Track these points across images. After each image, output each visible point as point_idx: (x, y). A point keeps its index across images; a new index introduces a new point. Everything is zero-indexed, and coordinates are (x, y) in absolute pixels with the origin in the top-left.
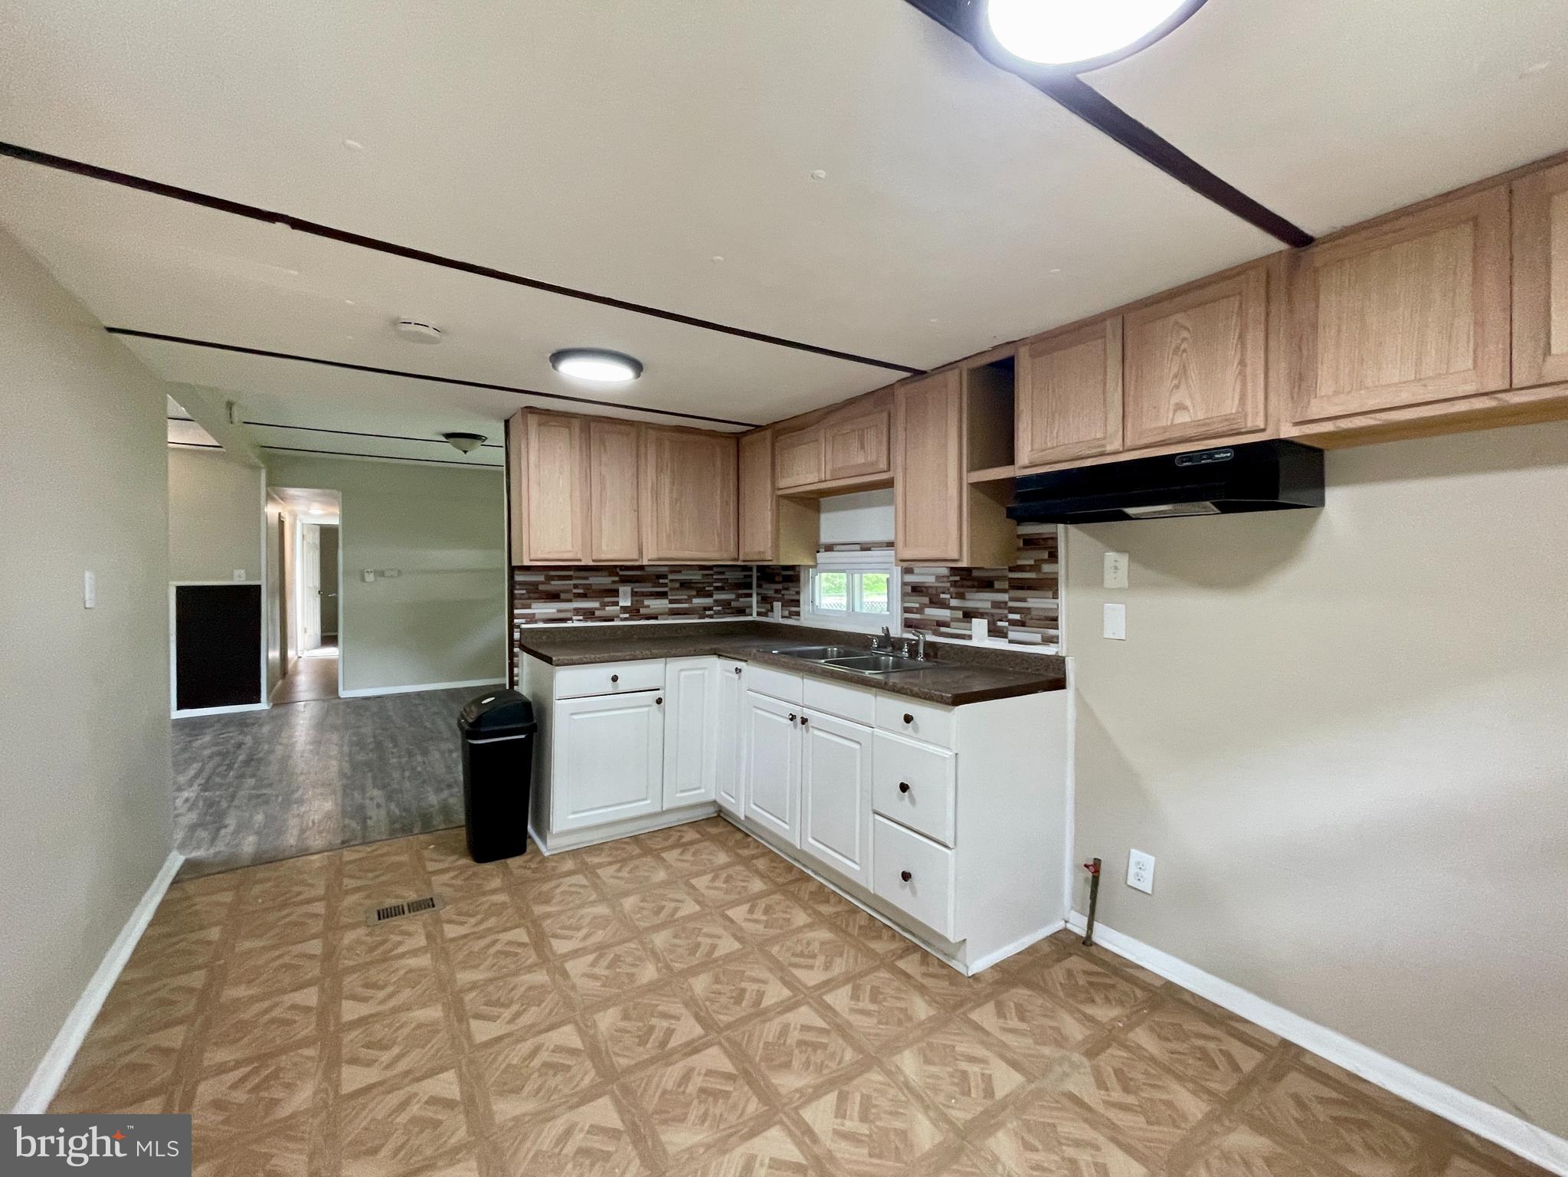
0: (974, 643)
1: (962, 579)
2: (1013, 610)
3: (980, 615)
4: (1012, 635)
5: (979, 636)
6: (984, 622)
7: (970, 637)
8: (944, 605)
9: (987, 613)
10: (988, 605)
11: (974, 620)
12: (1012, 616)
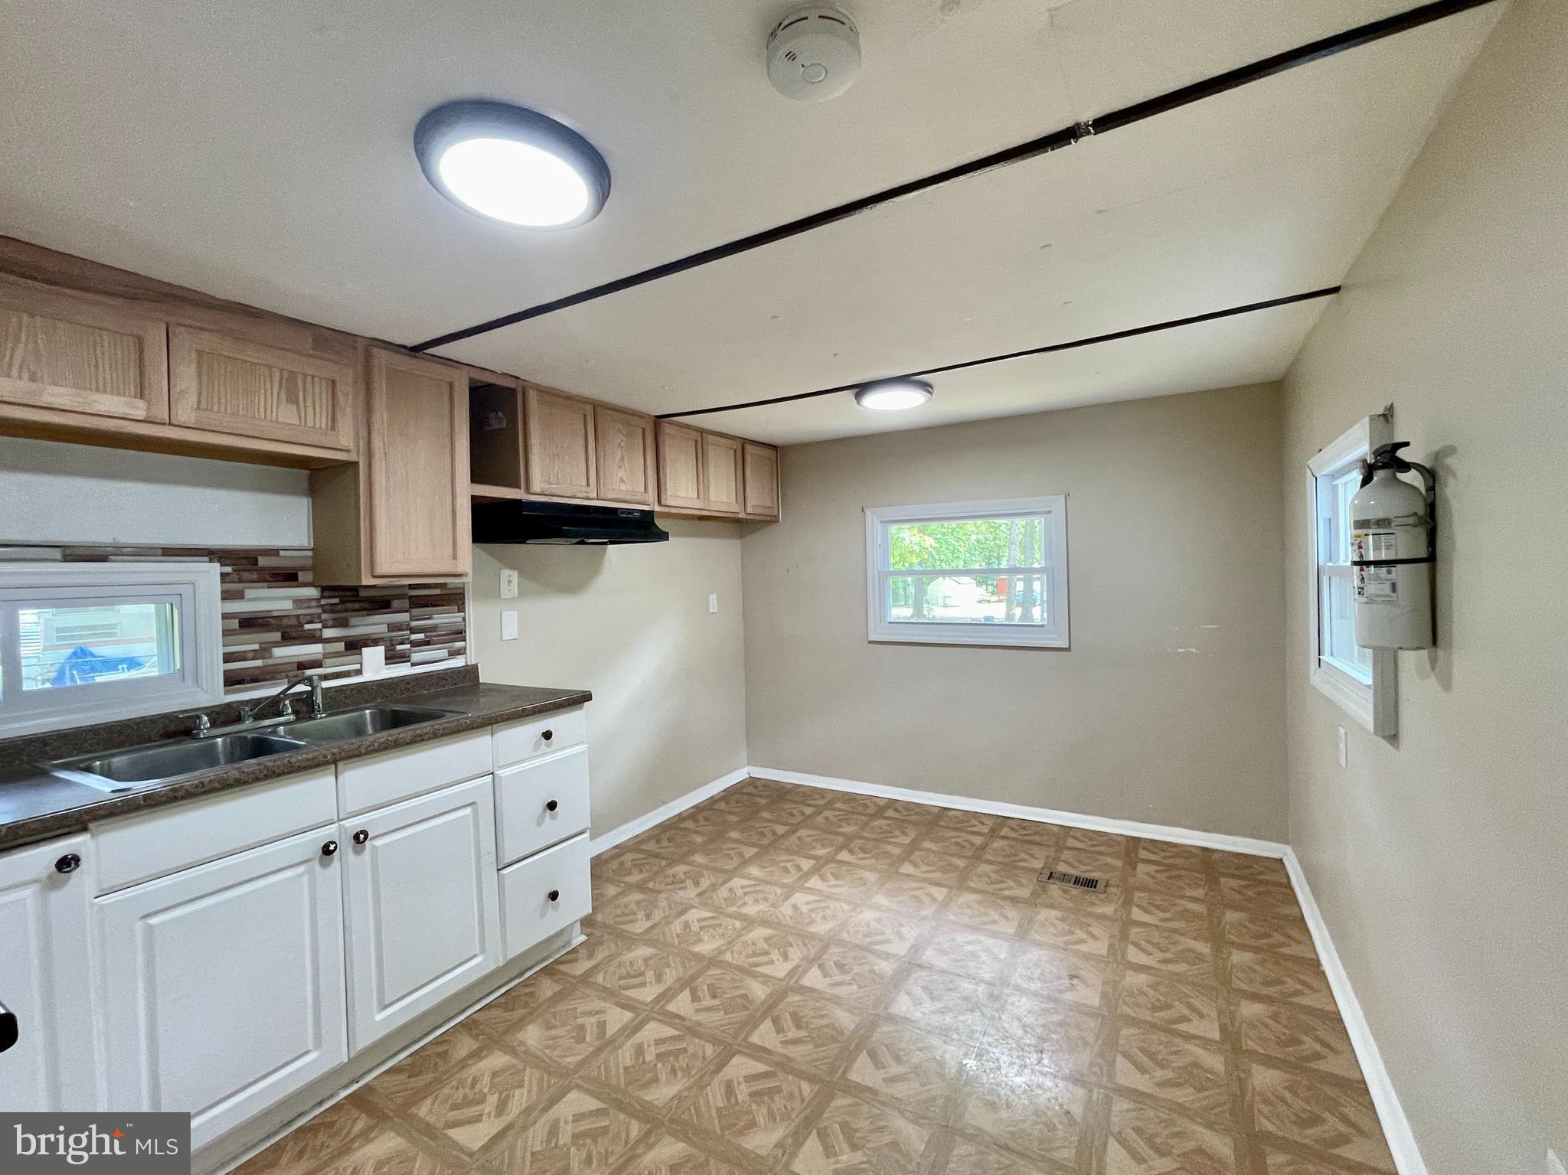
0: (367, 676)
1: (342, 602)
2: (413, 631)
3: (375, 642)
4: (416, 657)
5: (374, 666)
6: (380, 650)
7: (359, 672)
8: (313, 638)
9: (382, 639)
10: (384, 628)
11: (364, 650)
12: (414, 637)
